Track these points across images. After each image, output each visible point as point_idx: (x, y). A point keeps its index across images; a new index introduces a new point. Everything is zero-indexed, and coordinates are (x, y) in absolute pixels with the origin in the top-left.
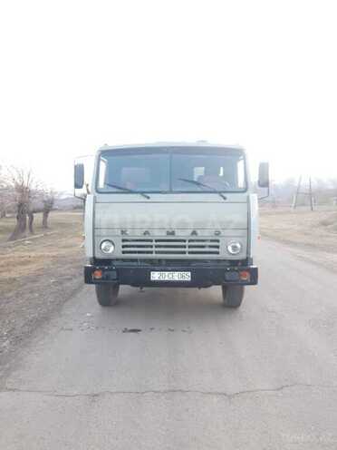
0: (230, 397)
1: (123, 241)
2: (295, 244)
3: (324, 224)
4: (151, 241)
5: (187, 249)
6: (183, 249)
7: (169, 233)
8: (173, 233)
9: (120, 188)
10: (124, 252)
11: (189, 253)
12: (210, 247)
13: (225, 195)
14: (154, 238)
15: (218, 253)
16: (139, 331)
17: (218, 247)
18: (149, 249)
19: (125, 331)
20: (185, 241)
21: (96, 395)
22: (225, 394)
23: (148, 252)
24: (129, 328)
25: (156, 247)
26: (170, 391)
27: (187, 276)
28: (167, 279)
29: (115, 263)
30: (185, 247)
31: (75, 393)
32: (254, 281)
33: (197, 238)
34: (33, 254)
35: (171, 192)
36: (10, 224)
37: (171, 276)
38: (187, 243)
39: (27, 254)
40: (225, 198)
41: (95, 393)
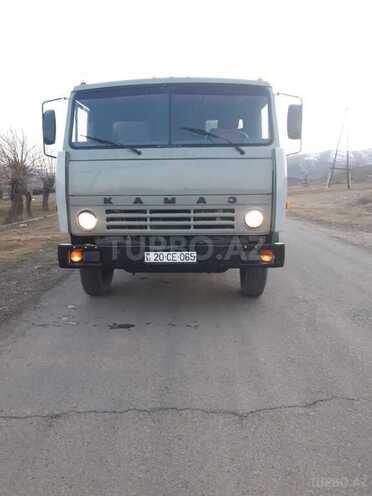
0: (242, 417)
1: (108, 212)
2: (329, 224)
3: (363, 201)
4: (144, 212)
5: (192, 222)
6: (187, 223)
7: (167, 201)
8: (173, 201)
9: (100, 141)
10: (108, 227)
11: (195, 227)
12: (223, 218)
13: (243, 148)
14: (148, 208)
15: (232, 227)
16: (132, 326)
17: (232, 219)
18: (142, 223)
19: (114, 327)
20: (189, 212)
21: (57, 416)
22: (235, 414)
23: (141, 227)
24: (119, 323)
25: (152, 219)
26: (160, 409)
27: (192, 257)
28: (165, 260)
29: (98, 241)
30: (189, 219)
31: (29, 413)
32: (279, 262)
33: (205, 207)
34: (23, 238)
35: (170, 145)
36: (5, 206)
37: (170, 257)
38: (192, 214)
39: (18, 237)
40: (242, 153)
41: (56, 412)
